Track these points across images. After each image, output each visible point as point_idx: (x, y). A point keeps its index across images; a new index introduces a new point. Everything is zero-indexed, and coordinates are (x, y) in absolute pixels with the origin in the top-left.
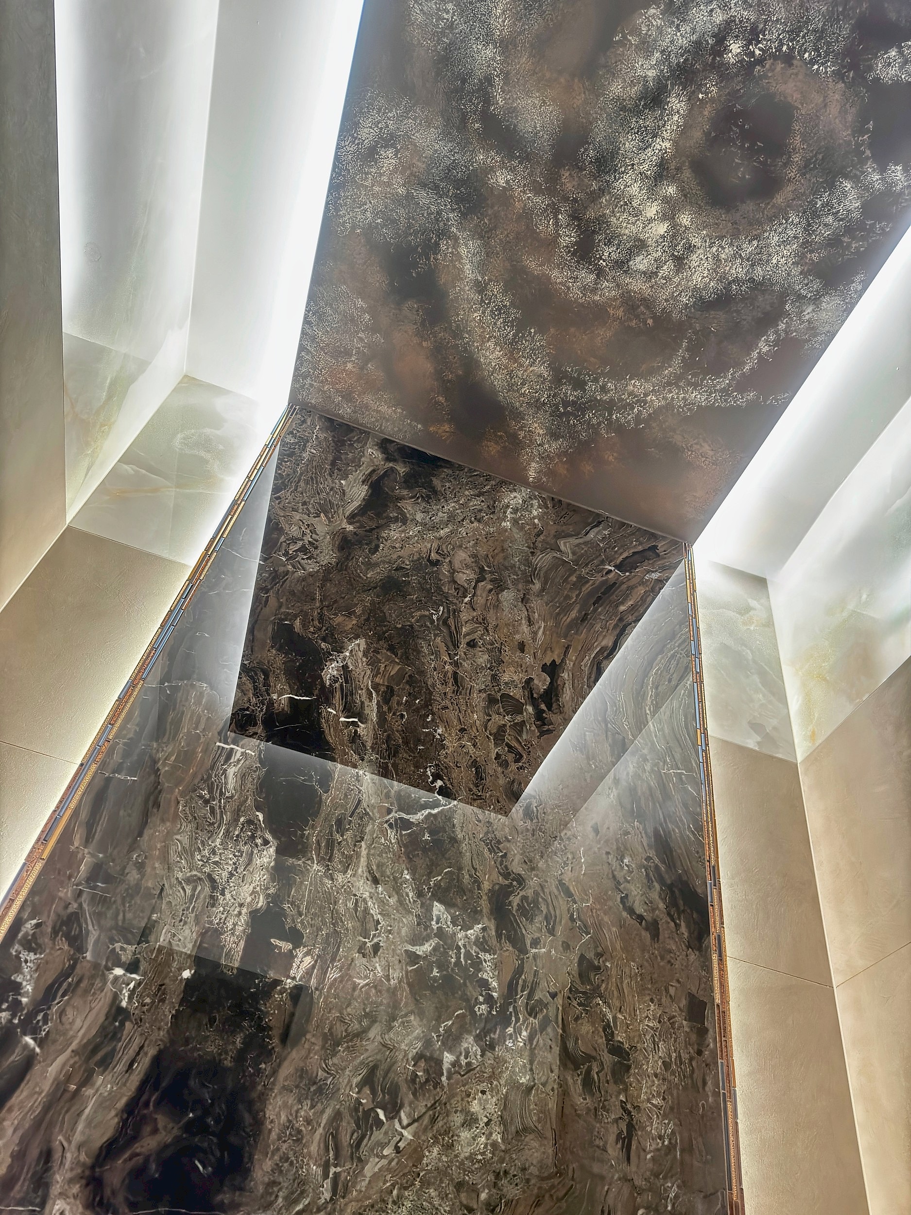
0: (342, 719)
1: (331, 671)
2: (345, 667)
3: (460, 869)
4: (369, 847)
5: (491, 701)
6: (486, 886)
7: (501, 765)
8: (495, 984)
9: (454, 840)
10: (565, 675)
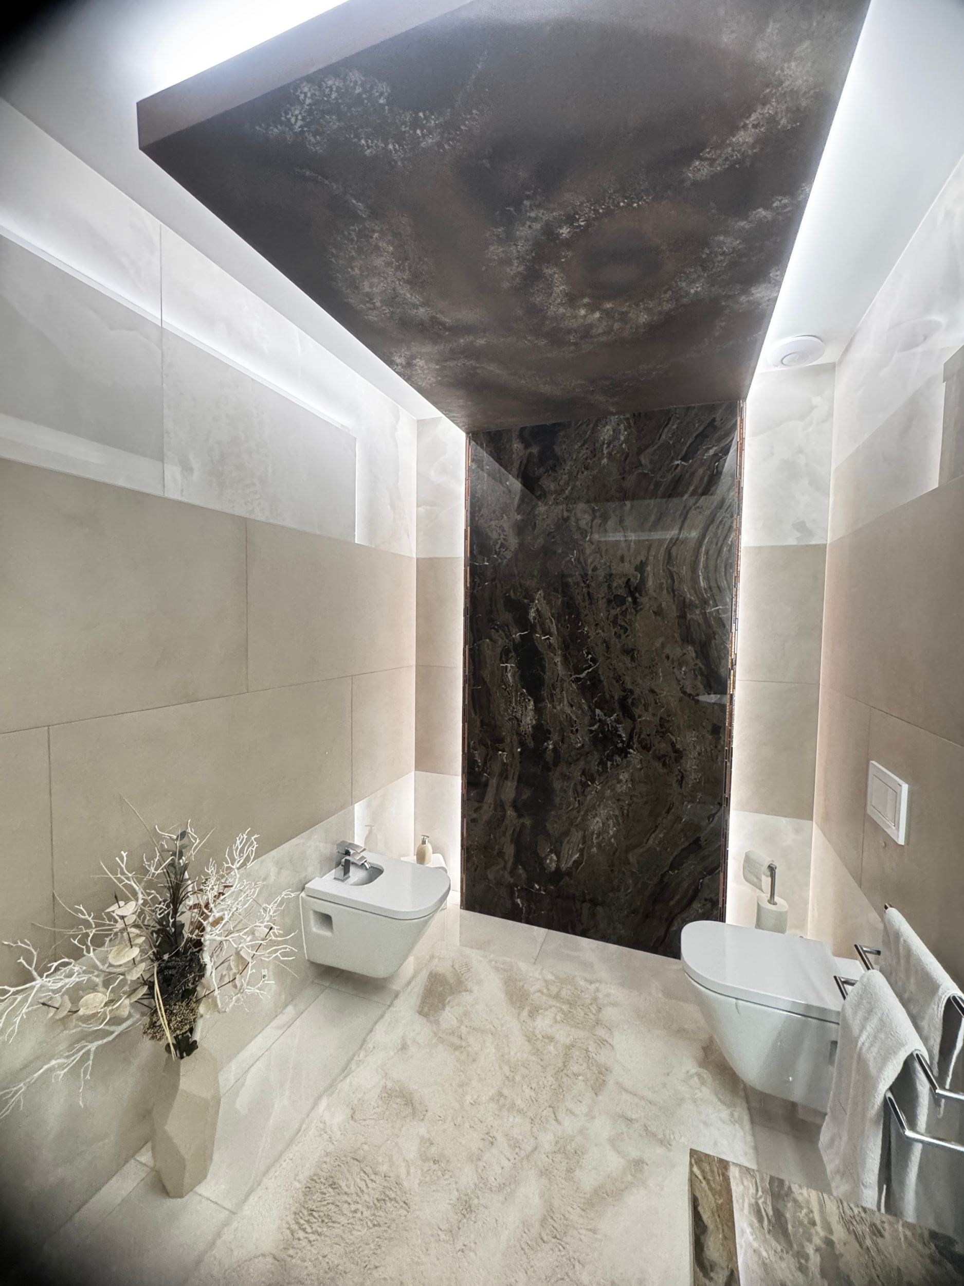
0: (543, 638)
1: (532, 614)
2: (537, 610)
3: (604, 693)
4: (567, 693)
5: (609, 602)
6: (616, 698)
7: (617, 637)
8: (624, 735)
9: (600, 681)
10: (649, 568)
